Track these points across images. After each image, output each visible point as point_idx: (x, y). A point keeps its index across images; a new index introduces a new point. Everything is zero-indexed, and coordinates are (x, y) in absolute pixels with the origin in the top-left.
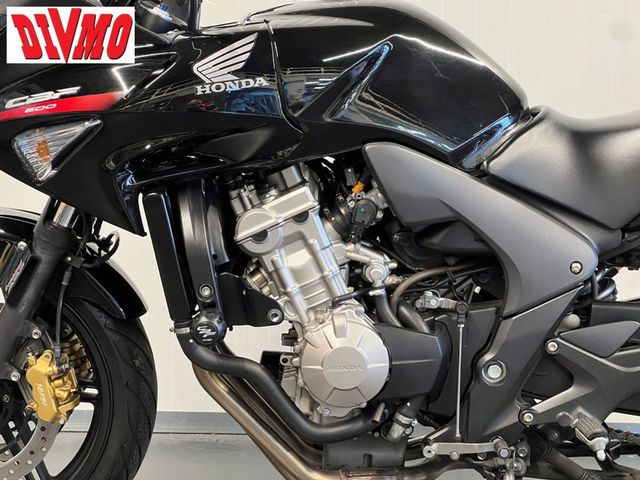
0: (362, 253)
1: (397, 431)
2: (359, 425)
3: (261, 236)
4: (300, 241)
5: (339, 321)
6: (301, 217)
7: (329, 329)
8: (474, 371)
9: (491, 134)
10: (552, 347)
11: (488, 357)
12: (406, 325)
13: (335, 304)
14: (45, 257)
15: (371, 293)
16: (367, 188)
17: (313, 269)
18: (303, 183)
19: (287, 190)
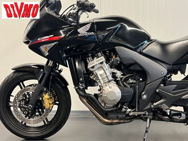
0: (115, 71)
1: (123, 110)
2: (115, 108)
3: (93, 67)
4: (102, 68)
5: (110, 85)
6: (102, 63)
7: (108, 87)
8: (140, 96)
10: (157, 91)
11: (143, 93)
12: (125, 86)
13: (109, 82)
15: (117, 79)
16: (116, 57)
17: (104, 74)
18: (102, 56)
19: (99, 57)
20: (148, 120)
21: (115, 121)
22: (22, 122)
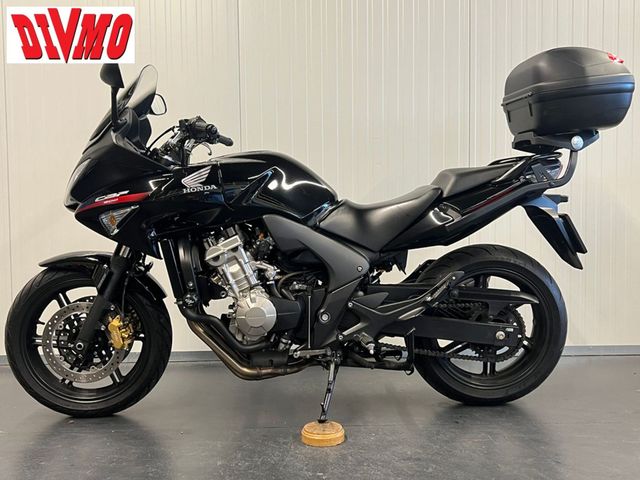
0: (264, 265)
1: (282, 346)
2: (264, 344)
3: (216, 258)
4: (235, 261)
5: (253, 296)
6: (235, 249)
7: (248, 300)
8: (316, 317)
9: (320, 211)
10: (350, 305)
11: (322, 311)
12: (284, 297)
13: (252, 288)
14: (116, 272)
15: (268, 283)
16: (265, 236)
17: (241, 272)
18: (236, 234)
19: (229, 237)
20: (332, 367)
21: (264, 371)
22: (64, 380)
